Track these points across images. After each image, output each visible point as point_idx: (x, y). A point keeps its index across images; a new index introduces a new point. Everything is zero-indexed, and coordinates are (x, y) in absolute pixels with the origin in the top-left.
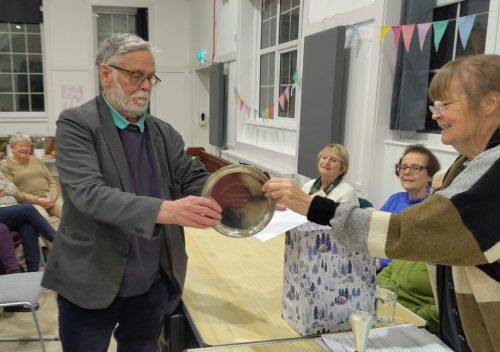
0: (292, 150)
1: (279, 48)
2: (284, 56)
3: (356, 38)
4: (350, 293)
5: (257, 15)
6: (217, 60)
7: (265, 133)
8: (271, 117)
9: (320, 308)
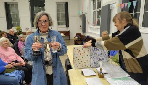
0: (99, 33)
1: (97, 10)
2: (98, 12)
3: (112, 7)
4: (102, 59)
5: (92, 2)
6: (83, 13)
7: (94, 30)
8: (95, 26)
9: (95, 62)
